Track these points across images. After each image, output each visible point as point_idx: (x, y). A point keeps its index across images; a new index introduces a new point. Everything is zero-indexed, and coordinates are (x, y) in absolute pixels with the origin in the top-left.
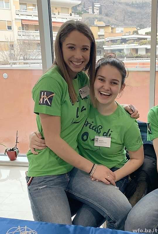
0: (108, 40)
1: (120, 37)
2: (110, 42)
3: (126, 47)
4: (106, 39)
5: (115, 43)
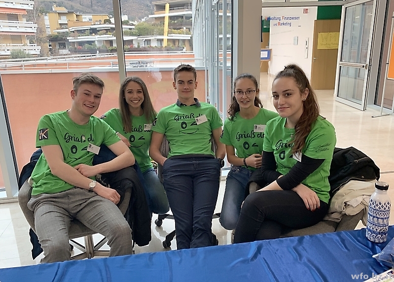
0: (73, 30)
1: (88, 27)
3: (97, 39)
4: (70, 29)
5: (82, 35)
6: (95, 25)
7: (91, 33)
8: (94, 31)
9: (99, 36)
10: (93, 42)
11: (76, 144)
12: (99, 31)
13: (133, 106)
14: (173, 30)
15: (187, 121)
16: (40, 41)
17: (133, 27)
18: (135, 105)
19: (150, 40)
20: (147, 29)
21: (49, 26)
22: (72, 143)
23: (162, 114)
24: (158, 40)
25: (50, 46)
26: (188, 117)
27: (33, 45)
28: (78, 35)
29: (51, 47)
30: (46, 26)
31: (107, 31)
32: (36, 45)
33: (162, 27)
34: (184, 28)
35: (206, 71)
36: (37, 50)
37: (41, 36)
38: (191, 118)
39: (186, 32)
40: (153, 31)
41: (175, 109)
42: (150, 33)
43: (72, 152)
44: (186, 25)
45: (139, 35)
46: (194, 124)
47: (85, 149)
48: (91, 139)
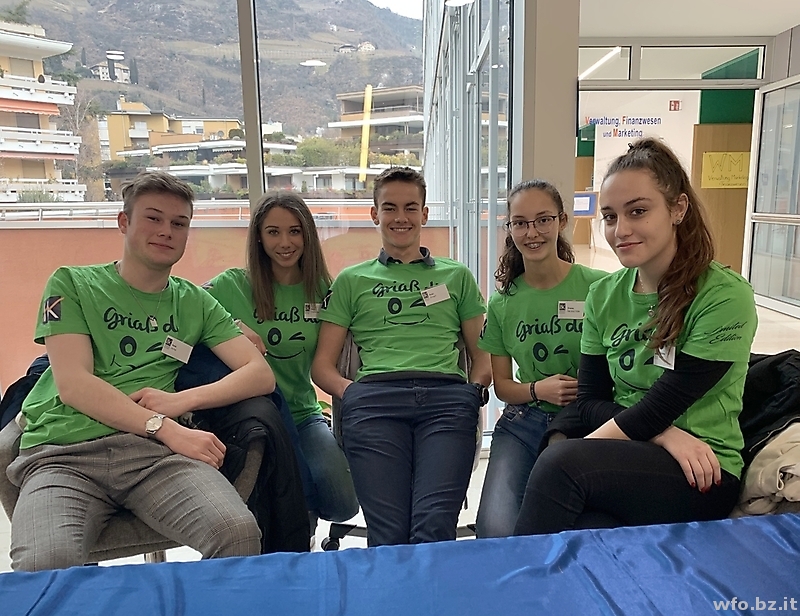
0: (160, 152)
1: (194, 146)
2: (165, 157)
3: (212, 172)
4: (153, 149)
5: (180, 162)
6: (209, 141)
7: (199, 160)
8: (207, 155)
9: (216, 166)
10: (204, 178)
11: (134, 334)
12: (217, 154)
13: (282, 263)
14: (381, 156)
15: (401, 296)
16: (85, 175)
17: (293, 147)
18: (285, 262)
19: (329, 177)
20: (324, 152)
21: (107, 144)
22: (124, 331)
23: (345, 280)
24: (348, 176)
25: (108, 185)
26: (405, 289)
27: (71, 181)
28: (171, 163)
29: (109, 189)
30: (102, 143)
31: (235, 154)
32: (76, 181)
33: (357, 149)
34: (407, 152)
35: (451, 229)
36: (77, 193)
37: (88, 164)
38: (411, 289)
39: (411, 160)
40: (337, 157)
41: (375, 272)
42: (331, 161)
43: (123, 351)
44: (408, 144)
45: (305, 166)
46: (419, 303)
47: (156, 347)
48: (172, 327)
